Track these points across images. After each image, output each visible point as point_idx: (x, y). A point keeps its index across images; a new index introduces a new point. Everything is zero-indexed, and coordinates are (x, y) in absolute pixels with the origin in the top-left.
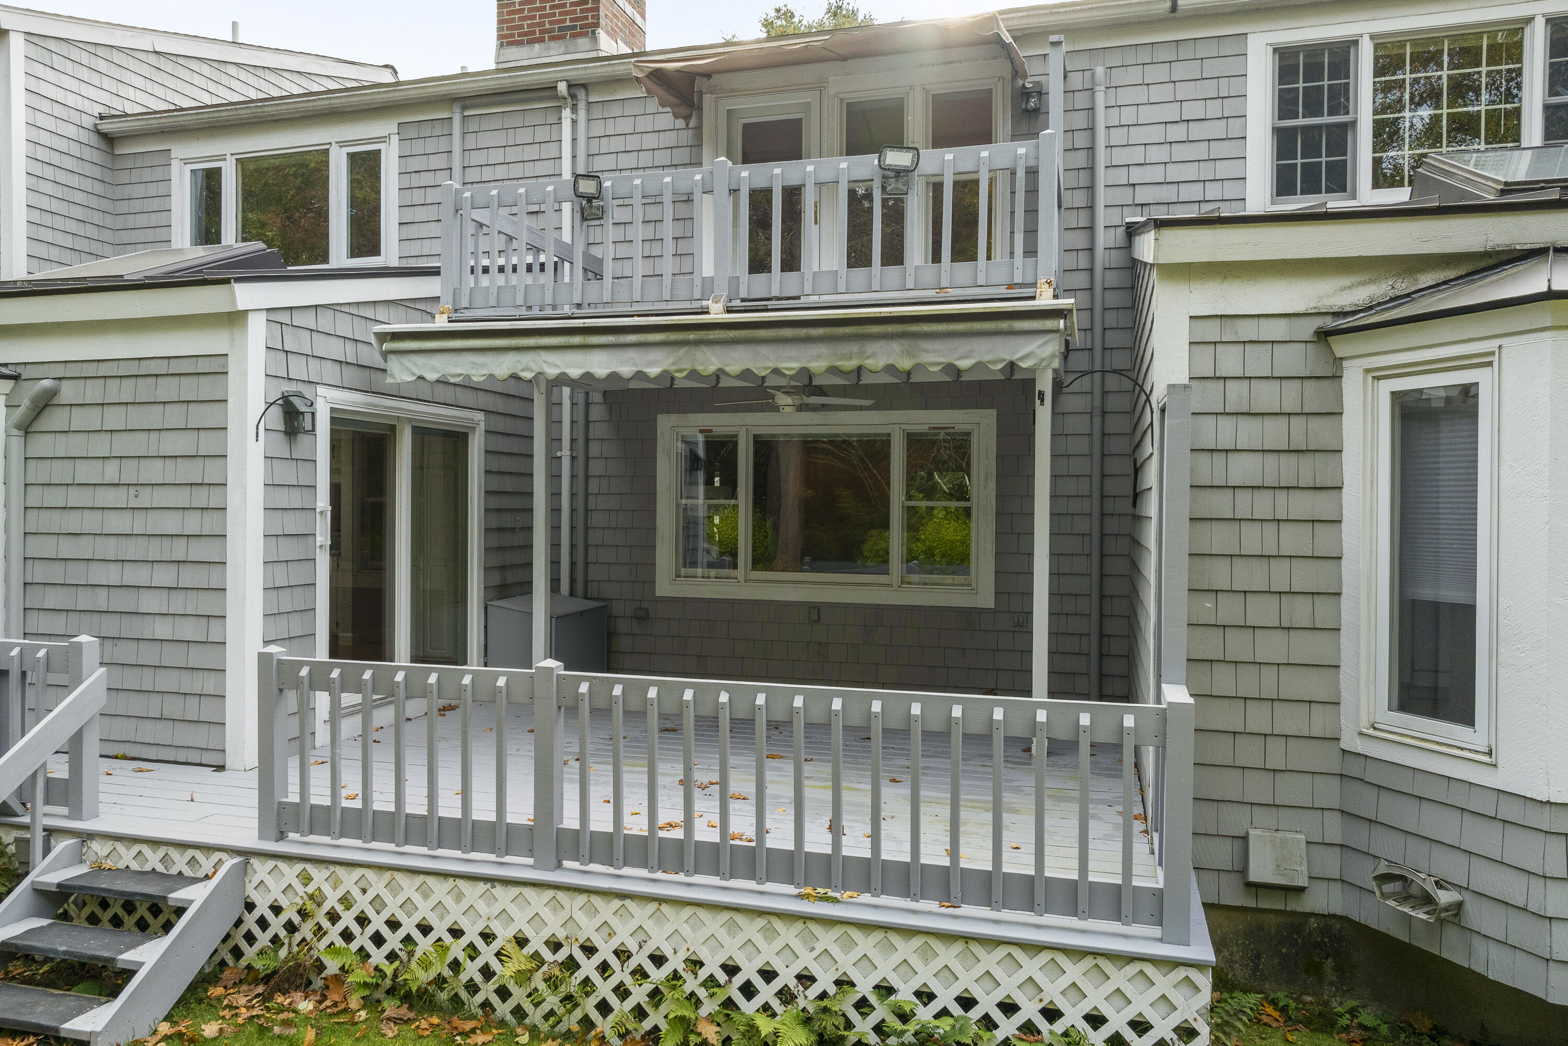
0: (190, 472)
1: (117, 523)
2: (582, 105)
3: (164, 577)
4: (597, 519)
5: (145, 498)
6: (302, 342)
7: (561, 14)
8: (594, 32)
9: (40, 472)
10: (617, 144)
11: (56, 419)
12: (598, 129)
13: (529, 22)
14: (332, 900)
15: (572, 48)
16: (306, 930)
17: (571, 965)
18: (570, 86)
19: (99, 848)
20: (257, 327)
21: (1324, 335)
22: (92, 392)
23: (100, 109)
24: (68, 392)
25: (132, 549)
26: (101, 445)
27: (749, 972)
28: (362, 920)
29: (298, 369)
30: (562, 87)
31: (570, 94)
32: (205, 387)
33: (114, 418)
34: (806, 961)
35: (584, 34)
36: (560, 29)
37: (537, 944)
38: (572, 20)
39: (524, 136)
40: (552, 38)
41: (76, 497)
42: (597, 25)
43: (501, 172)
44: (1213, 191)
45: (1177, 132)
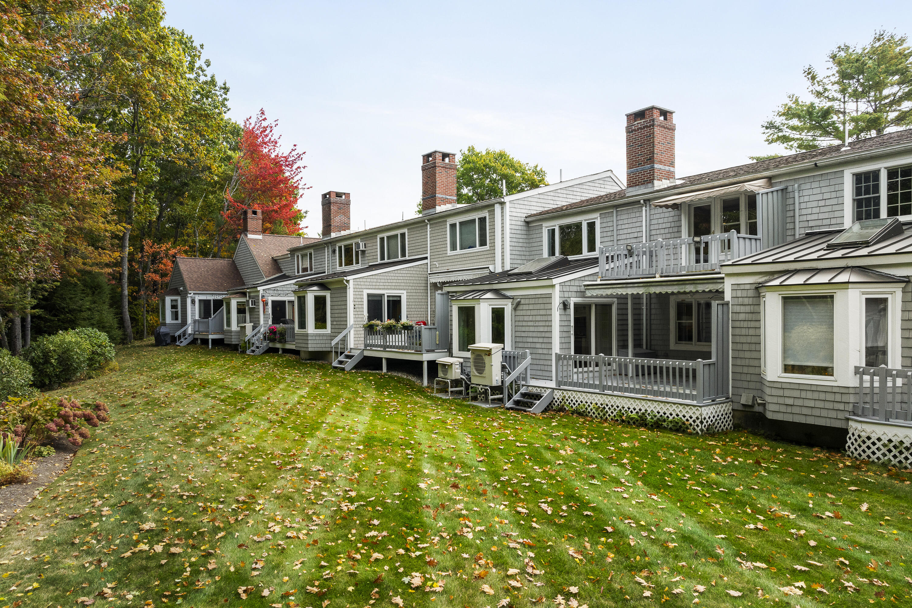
0: (545, 318)
1: (532, 329)
2: (648, 206)
3: (541, 340)
4: (653, 327)
5: (537, 324)
6: (567, 289)
7: (644, 177)
8: (653, 182)
9: (518, 318)
11: (521, 307)
12: (651, 212)
13: (635, 180)
14: (567, 398)
15: (646, 187)
16: (563, 403)
17: (604, 408)
18: (645, 200)
19: (530, 388)
20: (557, 288)
21: (757, 288)
22: (527, 301)
23: (526, 215)
24: (523, 302)
25: (535, 334)
26: (529, 313)
27: (632, 409)
28: (572, 401)
29: (566, 295)
30: (642, 202)
31: (645, 203)
32: (547, 301)
33: (531, 307)
34: (640, 407)
35: (651, 182)
36: (644, 181)
37: (599, 405)
38: (648, 178)
39: (633, 215)
40: (641, 184)
41: (524, 324)
42: (654, 180)
43: (627, 226)
44: (833, 221)
45: (822, 203)
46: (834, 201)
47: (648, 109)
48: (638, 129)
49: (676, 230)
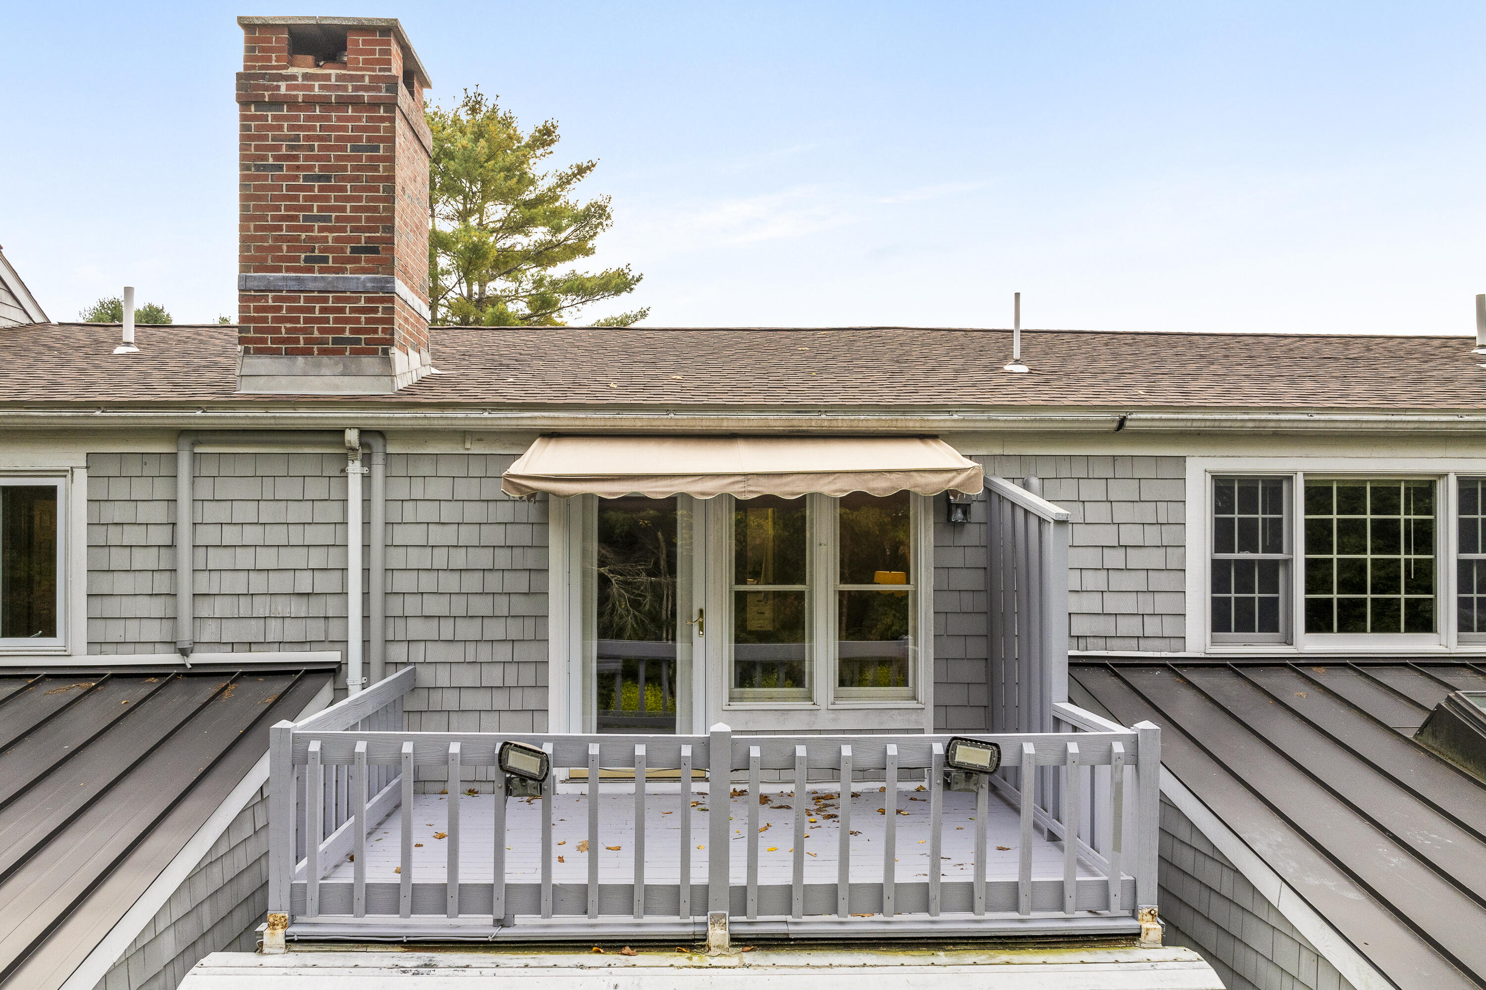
2: (378, 459)
7: (336, 321)
8: (386, 352)
10: (427, 512)
12: (400, 490)
13: (289, 325)
15: (353, 368)
18: (363, 432)
30: (352, 437)
31: (361, 444)
35: (374, 352)
36: (335, 341)
38: (352, 331)
39: (292, 489)
40: (323, 352)
42: (391, 342)
43: (252, 535)
44: (1152, 627)
45: (1115, 559)
46: (1155, 559)
47: (365, 29)
48: (310, 102)
49: (520, 583)
